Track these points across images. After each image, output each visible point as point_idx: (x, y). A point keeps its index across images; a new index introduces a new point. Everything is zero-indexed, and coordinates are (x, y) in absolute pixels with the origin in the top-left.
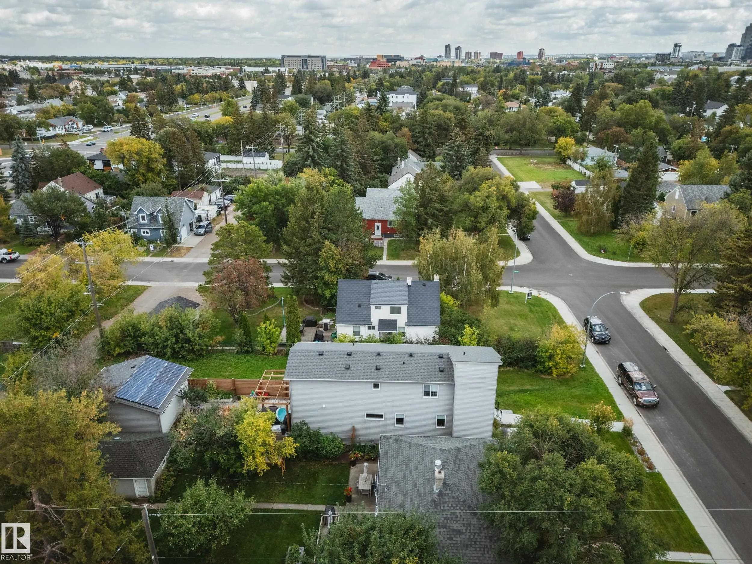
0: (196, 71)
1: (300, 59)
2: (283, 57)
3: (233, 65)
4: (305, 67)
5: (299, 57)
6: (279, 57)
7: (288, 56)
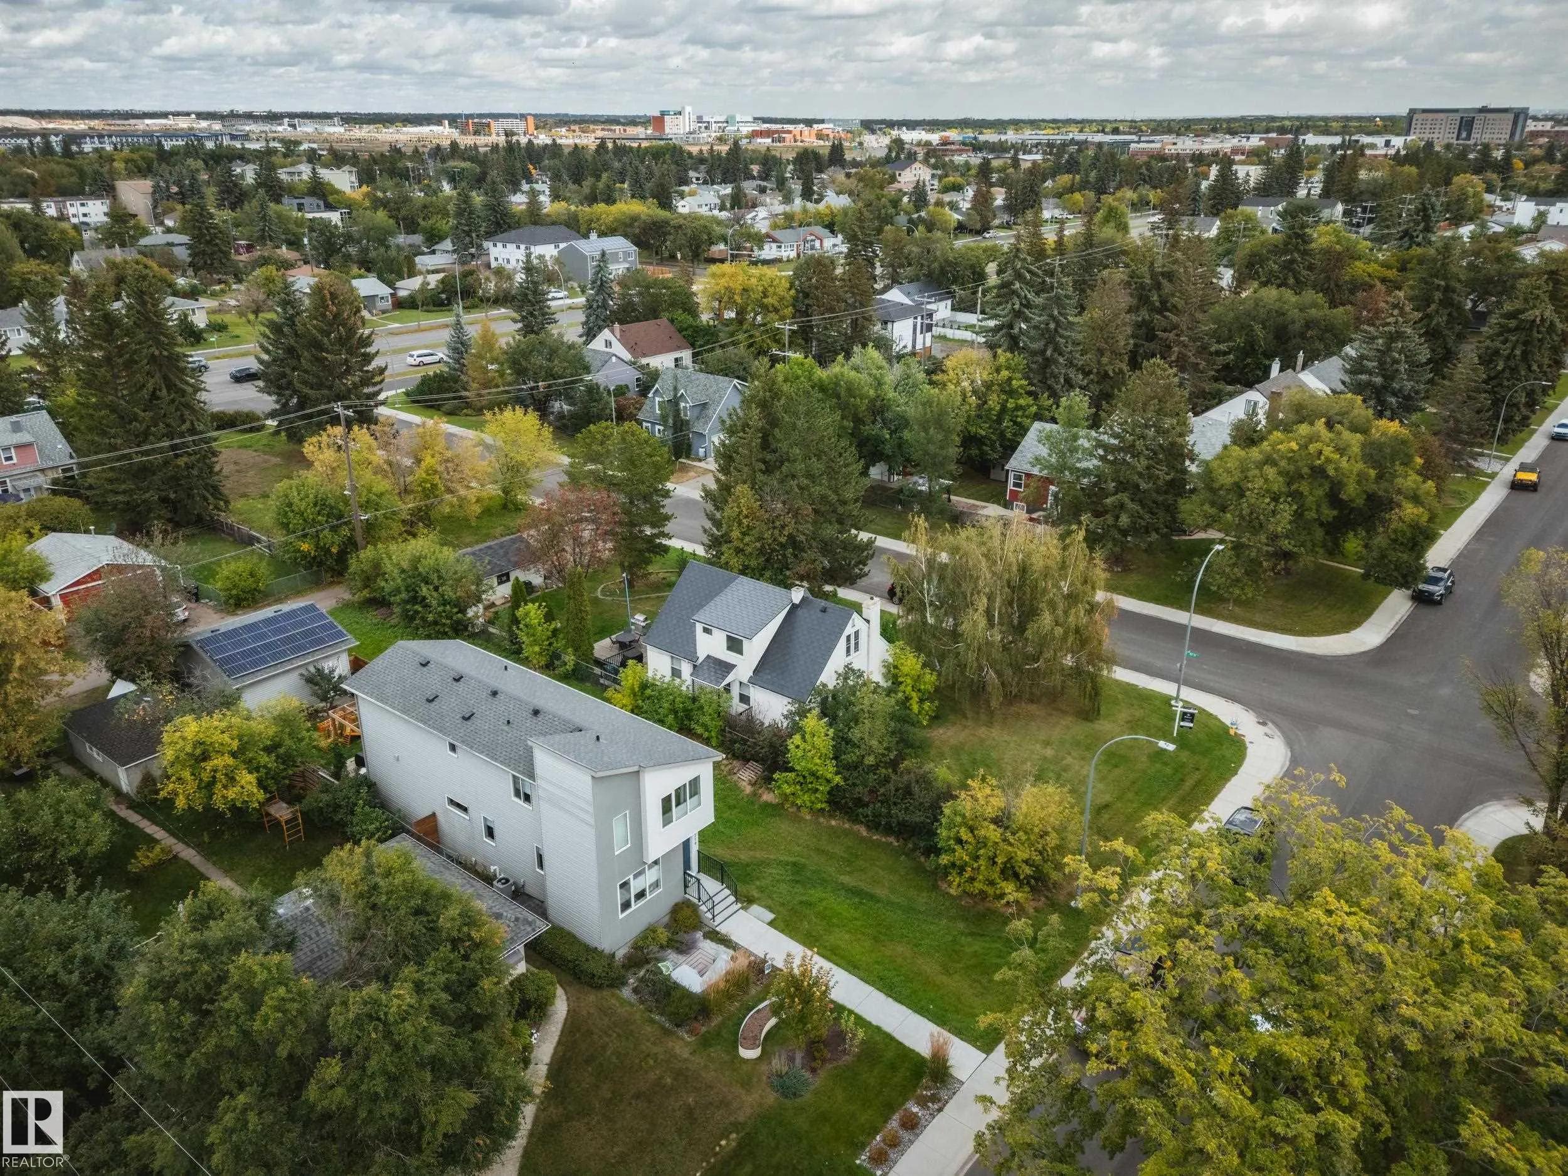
0: (1180, 146)
1: (1458, 116)
2: (1413, 112)
3: (1282, 131)
4: (1464, 135)
5: (1456, 111)
6: (1404, 112)
7: (1425, 111)
